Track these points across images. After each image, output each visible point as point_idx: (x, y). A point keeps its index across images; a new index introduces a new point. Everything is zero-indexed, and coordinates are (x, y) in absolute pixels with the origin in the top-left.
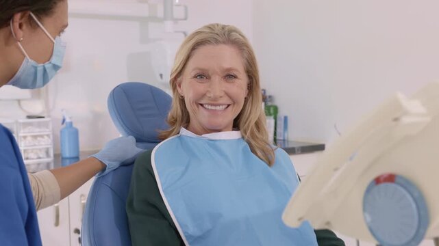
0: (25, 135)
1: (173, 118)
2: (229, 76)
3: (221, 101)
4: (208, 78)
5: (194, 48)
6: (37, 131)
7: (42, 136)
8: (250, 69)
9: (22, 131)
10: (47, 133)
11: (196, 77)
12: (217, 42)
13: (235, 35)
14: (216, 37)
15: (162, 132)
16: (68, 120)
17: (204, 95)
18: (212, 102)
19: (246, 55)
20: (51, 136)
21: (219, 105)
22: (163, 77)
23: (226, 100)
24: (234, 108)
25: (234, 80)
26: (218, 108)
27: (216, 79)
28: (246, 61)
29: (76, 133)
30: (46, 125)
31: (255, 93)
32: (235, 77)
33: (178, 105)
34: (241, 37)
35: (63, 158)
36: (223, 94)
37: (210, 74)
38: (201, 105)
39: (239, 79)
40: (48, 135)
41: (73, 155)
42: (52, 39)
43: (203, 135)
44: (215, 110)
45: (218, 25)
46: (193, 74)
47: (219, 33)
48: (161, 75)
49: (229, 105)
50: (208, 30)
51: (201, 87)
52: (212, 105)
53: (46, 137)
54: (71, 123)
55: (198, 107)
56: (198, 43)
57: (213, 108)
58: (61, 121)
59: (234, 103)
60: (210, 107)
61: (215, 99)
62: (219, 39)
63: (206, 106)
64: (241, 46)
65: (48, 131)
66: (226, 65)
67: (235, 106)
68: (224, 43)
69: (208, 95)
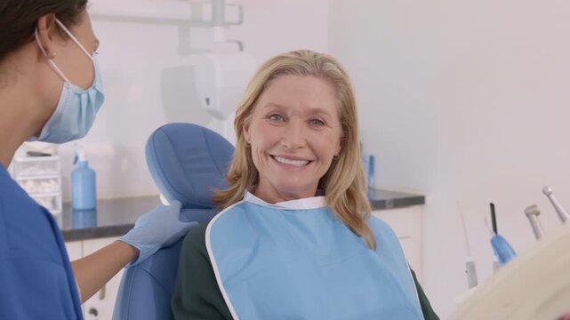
0: (25, 178)
1: (236, 173)
2: (315, 121)
3: (300, 154)
4: (286, 119)
5: (271, 77)
6: (41, 173)
7: (47, 181)
8: (346, 116)
9: (21, 173)
10: (54, 176)
11: (269, 117)
12: (304, 72)
13: (330, 67)
14: (304, 65)
15: (219, 192)
16: (82, 159)
17: (276, 144)
18: (289, 154)
19: (342, 96)
20: (60, 181)
21: (297, 159)
22: (211, 103)
23: (306, 154)
24: (317, 167)
25: (321, 127)
26: (294, 163)
27: (297, 123)
28: (341, 104)
29: (92, 177)
30: (53, 165)
31: (349, 152)
32: (322, 123)
33: (244, 156)
34: (338, 70)
35: (74, 211)
36: (303, 144)
37: (289, 115)
38: (272, 156)
39: (329, 127)
40: (55, 180)
41: (88, 206)
42: (89, 55)
43: (277, 204)
44: (290, 165)
45: (309, 52)
46: (266, 112)
47: (308, 60)
48: (208, 100)
49: (310, 162)
50: (294, 56)
51: (276, 131)
52: (286, 157)
53: (52, 182)
54: (86, 163)
55: (267, 159)
56: (278, 71)
57: (287, 162)
58: (73, 160)
59: (318, 159)
60: (283, 161)
61: (293, 150)
62: (308, 68)
63: (279, 159)
64: (337, 82)
65: (55, 174)
66: (313, 105)
67: (320, 163)
68: (314, 74)
69: (283, 143)
